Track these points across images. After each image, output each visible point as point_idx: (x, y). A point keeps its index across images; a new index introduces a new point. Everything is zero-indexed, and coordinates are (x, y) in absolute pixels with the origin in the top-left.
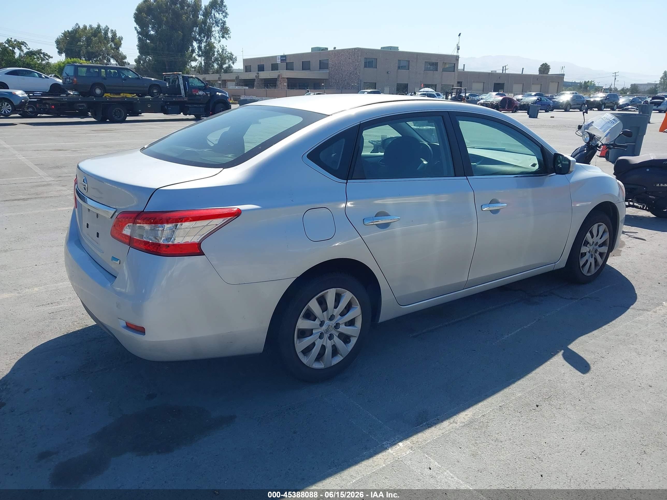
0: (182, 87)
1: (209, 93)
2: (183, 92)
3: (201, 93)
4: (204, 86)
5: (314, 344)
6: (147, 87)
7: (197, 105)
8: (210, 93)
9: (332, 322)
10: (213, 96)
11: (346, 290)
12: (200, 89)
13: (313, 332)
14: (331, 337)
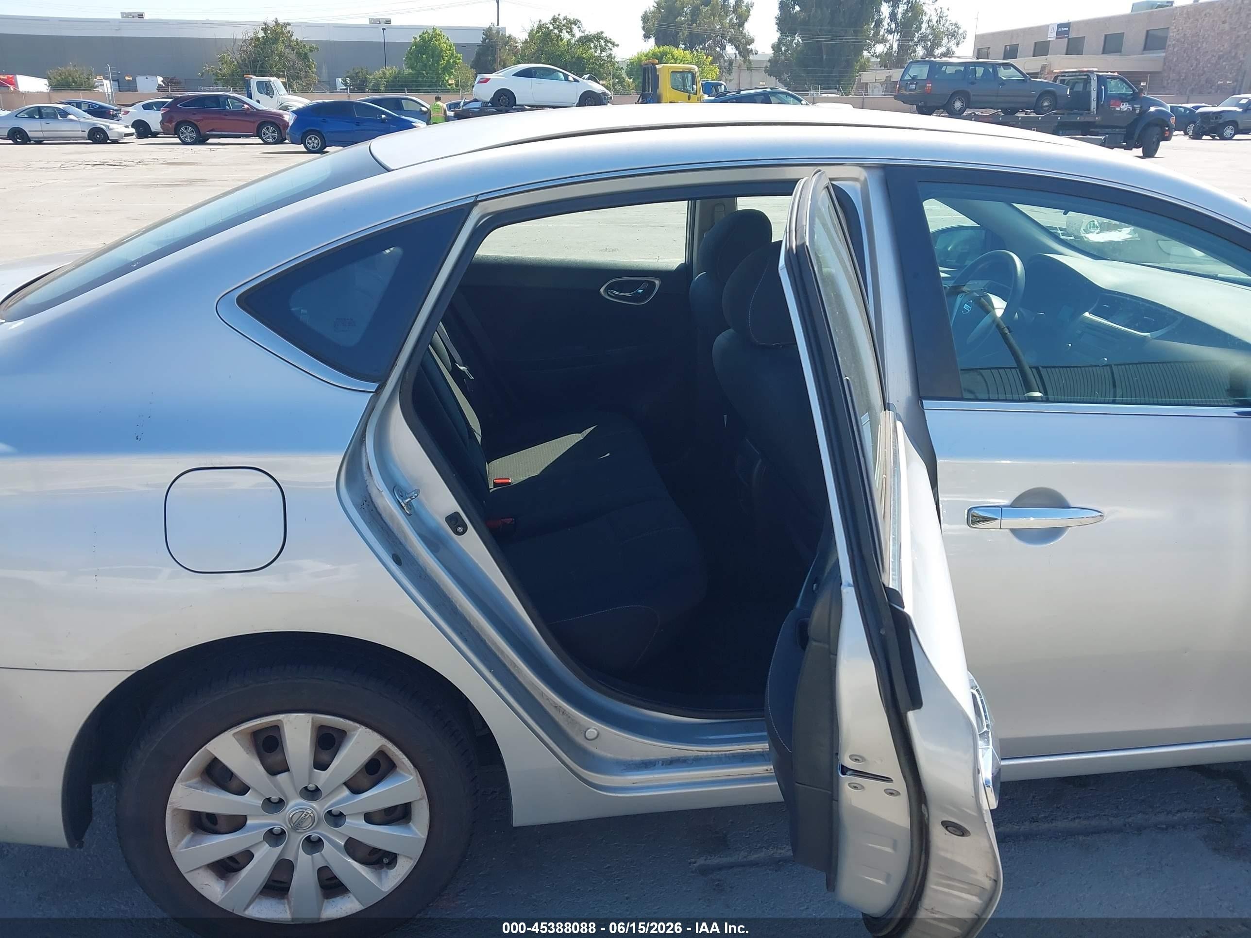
0: (1094, 95)
1: (1139, 106)
2: (1094, 104)
3: (1124, 107)
4: (1132, 94)
5: (248, 855)
6: (1035, 96)
7: (1110, 130)
8: (1141, 107)
9: (314, 804)
10: (1144, 112)
11: (358, 725)
12: (1123, 98)
13: (249, 822)
14: (313, 844)
